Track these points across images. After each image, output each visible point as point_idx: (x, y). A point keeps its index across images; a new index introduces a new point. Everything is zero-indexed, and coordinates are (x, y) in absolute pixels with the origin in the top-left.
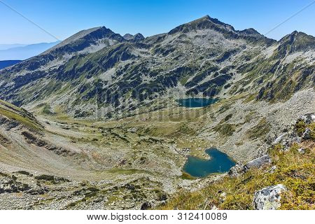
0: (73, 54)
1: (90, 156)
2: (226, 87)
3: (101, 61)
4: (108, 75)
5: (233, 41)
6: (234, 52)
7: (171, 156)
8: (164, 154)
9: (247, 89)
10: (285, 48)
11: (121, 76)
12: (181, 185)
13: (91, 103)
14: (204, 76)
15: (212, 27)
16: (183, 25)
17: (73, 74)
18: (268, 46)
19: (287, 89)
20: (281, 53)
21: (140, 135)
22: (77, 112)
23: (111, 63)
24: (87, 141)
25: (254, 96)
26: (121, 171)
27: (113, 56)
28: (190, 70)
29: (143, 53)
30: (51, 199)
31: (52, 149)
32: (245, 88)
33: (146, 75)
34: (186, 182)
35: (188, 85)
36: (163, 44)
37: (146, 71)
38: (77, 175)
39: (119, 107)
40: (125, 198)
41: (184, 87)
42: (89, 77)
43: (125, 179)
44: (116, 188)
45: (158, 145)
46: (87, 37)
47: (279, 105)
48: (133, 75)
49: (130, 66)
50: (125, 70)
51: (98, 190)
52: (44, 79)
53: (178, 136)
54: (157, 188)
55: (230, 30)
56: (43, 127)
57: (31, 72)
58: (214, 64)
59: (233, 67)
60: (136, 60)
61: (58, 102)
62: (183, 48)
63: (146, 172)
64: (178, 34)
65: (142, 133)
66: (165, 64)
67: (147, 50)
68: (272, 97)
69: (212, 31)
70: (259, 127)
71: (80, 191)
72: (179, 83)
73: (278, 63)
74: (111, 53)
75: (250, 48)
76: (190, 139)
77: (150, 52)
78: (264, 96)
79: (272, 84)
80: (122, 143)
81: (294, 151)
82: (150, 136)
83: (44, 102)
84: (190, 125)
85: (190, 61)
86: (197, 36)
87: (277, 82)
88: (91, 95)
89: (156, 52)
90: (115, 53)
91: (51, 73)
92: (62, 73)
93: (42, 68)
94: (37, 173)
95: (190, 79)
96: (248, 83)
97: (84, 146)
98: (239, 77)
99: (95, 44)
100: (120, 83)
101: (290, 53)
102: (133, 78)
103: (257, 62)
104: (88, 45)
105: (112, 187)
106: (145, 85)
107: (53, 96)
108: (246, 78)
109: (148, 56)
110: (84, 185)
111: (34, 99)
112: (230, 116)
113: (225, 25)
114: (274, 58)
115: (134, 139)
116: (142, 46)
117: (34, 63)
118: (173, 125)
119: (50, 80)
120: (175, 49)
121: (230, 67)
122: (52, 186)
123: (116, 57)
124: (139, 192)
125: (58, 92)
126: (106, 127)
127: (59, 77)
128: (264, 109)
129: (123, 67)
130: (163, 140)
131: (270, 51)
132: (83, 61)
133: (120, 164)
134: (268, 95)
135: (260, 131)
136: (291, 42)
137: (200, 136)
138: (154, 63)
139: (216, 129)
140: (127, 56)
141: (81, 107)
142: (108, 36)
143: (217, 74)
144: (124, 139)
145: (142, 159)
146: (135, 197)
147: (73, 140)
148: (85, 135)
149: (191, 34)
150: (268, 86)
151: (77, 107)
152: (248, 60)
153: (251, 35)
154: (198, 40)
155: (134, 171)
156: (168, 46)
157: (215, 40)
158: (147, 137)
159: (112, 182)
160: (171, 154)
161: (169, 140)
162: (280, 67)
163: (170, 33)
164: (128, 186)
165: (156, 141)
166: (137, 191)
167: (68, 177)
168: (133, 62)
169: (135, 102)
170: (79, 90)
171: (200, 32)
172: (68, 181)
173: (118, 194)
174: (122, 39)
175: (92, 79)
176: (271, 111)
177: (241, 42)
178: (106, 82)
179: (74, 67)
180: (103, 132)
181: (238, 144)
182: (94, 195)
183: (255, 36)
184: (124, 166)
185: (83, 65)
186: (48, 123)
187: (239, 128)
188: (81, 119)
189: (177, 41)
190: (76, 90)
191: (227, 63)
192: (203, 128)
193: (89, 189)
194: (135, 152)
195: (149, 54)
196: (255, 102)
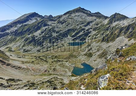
0: (21, 25)
1: (31, 69)
2: (89, 37)
3: (34, 27)
4: (37, 34)
5: (91, 18)
6: (91, 22)
7: (66, 67)
8: (63, 66)
9: (97, 37)
10: (112, 20)
11: (44, 34)
12: (71, 79)
13: (30, 46)
14: (79, 32)
15: (82, 12)
16: (70, 11)
17: (22, 33)
18: (105, 19)
19: (113, 37)
20: (111, 22)
21: (52, 59)
22: (24, 50)
23: (39, 28)
24: (29, 63)
25: (100, 40)
26: (45, 75)
27: (39, 25)
28: (73, 30)
29: (53, 23)
30: (14, 89)
31: (13, 67)
32: (96, 37)
33: (54, 33)
34: (73, 78)
35: (73, 36)
36: (61, 19)
37: (54, 31)
38: (25, 78)
39: (43, 47)
40: (47, 86)
41: (71, 37)
42: (29, 35)
43: (47, 78)
44: (43, 82)
45: (61, 63)
46: (27, 17)
47: (111, 44)
49: (47, 29)
50: (45, 31)
51: (35, 84)
52: (9, 36)
53: (69, 58)
54: (61, 81)
55: (89, 13)
56: (9, 57)
57: (2, 33)
58: (83, 27)
59: (91, 28)
61: (15, 46)
62: (70, 21)
63: (56, 75)
64: (68, 15)
65: (54, 58)
66: (62, 28)
67: (54, 22)
68: (108, 40)
69: (82, 14)
70: (103, 53)
71: (27, 85)
72: (69, 36)
73: (109, 26)
74: (38, 24)
75: (98, 20)
76: (74, 59)
78: (104, 40)
79: (107, 35)
80: (45, 63)
81: (116, 61)
82: (57, 59)
83: (9, 46)
84: (74, 54)
85: (73, 26)
86: (76, 16)
87: (109, 34)
88: (30, 42)
89: (58, 23)
90: (40, 24)
91: (11, 33)
92: (17, 33)
93: (7, 31)
94: (7, 78)
95: (73, 34)
96: (98, 35)
97: (28, 65)
98: (94, 33)
99: (31, 20)
100: (43, 37)
101: (114, 22)
102: (49, 34)
103: (101, 26)
104: (28, 21)
105: (41, 82)
106: (54, 37)
107: (13, 43)
108: (97, 33)
109: (55, 25)
110: (29, 82)
111: (4, 45)
112: (91, 49)
113: (87, 11)
114: (108, 24)
115: (50, 61)
116: (52, 20)
117: (3, 29)
118: (67, 54)
119: (11, 36)
120: (66, 22)
121: (90, 28)
122: (14, 83)
123: (41, 25)
125: (15, 41)
126: (38, 56)
127: (15, 35)
128: (105, 45)
130: (63, 61)
131: (106, 22)
133: (44, 72)
134: (106, 40)
135: (103, 55)
136: (114, 17)
137: (78, 58)
138: (58, 27)
139: (85, 55)
140: (45, 25)
141: (26, 48)
142: (37, 16)
143: (85, 31)
144: (46, 61)
145: (54, 69)
146: (51, 86)
147: (23, 62)
148: (28, 60)
149: (73, 15)
150: (106, 36)
151: (24, 48)
152: (97, 25)
153: (98, 15)
154: (76, 17)
155: (51, 74)
156: (63, 20)
158: (56, 60)
159: (41, 80)
160: (66, 66)
161: (65, 60)
162: (110, 28)
163: (64, 15)
164: (48, 81)
165: (60, 61)
166: (52, 83)
167: (21, 79)
168: (49, 27)
169: (49, 45)
170: (25, 40)
171: (77, 14)
172: (21, 81)
173: (44, 85)
174: (43, 17)
175: (31, 35)
176: (107, 46)
177: (94, 18)
178: (37, 37)
179: (22, 30)
180: (36, 58)
181: (95, 61)
182: (33, 86)
183: (100, 15)
184: (46, 73)
185: (26, 29)
186: (11, 55)
187: (95, 54)
188: (26, 53)
189: (67, 18)
190: (23, 40)
191: (89, 27)
192: (80, 55)
193: (31, 84)
194: (51, 66)
195: (55, 24)
196: (101, 43)
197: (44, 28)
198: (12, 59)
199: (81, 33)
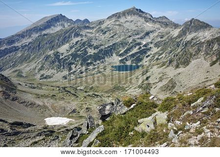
0: (39, 34)
1: (50, 108)
2: (147, 57)
3: (59, 39)
4: (64, 49)
5: (151, 25)
6: (152, 32)
11: (73, 50)
13: (52, 69)
14: (132, 48)
15: (138, 14)
16: (117, 13)
17: (39, 48)
18: (175, 28)
21: (86, 92)
24: (47, 97)
25: (166, 63)
26: (72, 117)
27: (67, 35)
29: (89, 33)
30: (21, 139)
31: (22, 103)
32: (160, 57)
33: (91, 49)
35: (121, 55)
36: (103, 26)
37: (90, 46)
39: (72, 71)
41: (118, 57)
43: (75, 123)
44: (67, 130)
45: (99, 99)
46: (49, 22)
47: (181, 69)
48: (82, 48)
49: (79, 42)
50: (76, 45)
51: (55, 132)
52: (18, 52)
53: (113, 92)
55: (149, 17)
56: (16, 87)
57: (8, 47)
58: (139, 41)
60: (84, 38)
61: (28, 69)
62: (117, 29)
64: (113, 20)
65: (88, 90)
66: (104, 40)
67: (91, 31)
70: (168, 85)
71: (42, 132)
72: (114, 55)
73: (181, 40)
74: (65, 33)
76: (121, 94)
77: (93, 32)
79: (177, 55)
80: (73, 98)
82: (93, 92)
83: (17, 68)
84: (122, 84)
85: (122, 38)
86: (126, 21)
87: (180, 54)
89: (98, 32)
90: (68, 33)
91: (23, 47)
92: (30, 47)
93: (16, 44)
95: (122, 51)
96: (162, 54)
97: (46, 100)
98: (155, 50)
99: (54, 26)
100: (72, 55)
101: (190, 33)
102: (82, 51)
104: (50, 27)
106: (90, 55)
107: (24, 64)
108: (161, 50)
109: (92, 35)
110: (46, 128)
111: (11, 66)
112: (149, 77)
113: (146, 14)
116: (88, 27)
117: (10, 41)
118: (109, 84)
119: (22, 53)
120: (110, 30)
121: (149, 42)
123: (69, 35)
125: (28, 61)
126: (63, 86)
128: (171, 72)
129: (75, 43)
130: (102, 95)
133: (71, 113)
137: (128, 91)
138: (97, 40)
139: (140, 87)
140: (77, 35)
141: (45, 72)
142: (63, 21)
143: (140, 48)
144: (75, 95)
145: (87, 109)
147: (38, 96)
148: (46, 92)
149: (122, 20)
150: (174, 56)
151: (42, 72)
152: (162, 38)
153: (164, 21)
154: (128, 24)
155: (81, 117)
156: (107, 28)
157: (139, 24)
158: (91, 93)
161: (107, 95)
162: (183, 43)
163: (108, 19)
165: (97, 95)
167: (35, 124)
168: (82, 40)
169: (83, 68)
171: (129, 18)
172: (34, 126)
174: (74, 23)
175: (53, 52)
176: (176, 73)
178: (62, 54)
179: (40, 43)
180: (59, 90)
182: (51, 135)
183: (166, 21)
184: (74, 114)
186: (19, 84)
187: (155, 86)
188: (45, 80)
189: (113, 25)
190: (41, 59)
191: (147, 40)
192: (131, 86)
193: (48, 131)
194: (82, 104)
195: (93, 33)
196: (165, 68)
197: (75, 40)
198: (21, 91)
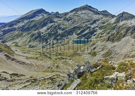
0: (28, 21)
1: (34, 65)
2: (94, 35)
3: (41, 24)
4: (43, 30)
5: (97, 16)
6: (98, 20)
7: (70, 65)
8: (67, 64)
9: (103, 36)
10: (119, 19)
11: (49, 30)
13: (36, 42)
14: (85, 30)
15: (89, 9)
16: (76, 9)
17: (28, 29)
18: (112, 18)
19: (119, 37)
20: (118, 21)
21: (56, 56)
22: (30, 46)
23: (45, 25)
24: (33, 58)
25: (106, 39)
26: (48, 71)
27: (46, 21)
28: (79, 28)
30: (16, 84)
31: (18, 62)
32: (102, 36)
33: (60, 30)
35: (78, 34)
36: (67, 17)
37: (60, 28)
38: (28, 73)
39: (48, 44)
40: (48, 83)
41: (76, 35)
42: (35, 31)
43: (50, 75)
44: (45, 79)
45: (64, 60)
46: (35, 13)
47: (116, 43)
48: (54, 30)
49: (53, 26)
50: (51, 27)
51: (37, 80)
52: (16, 31)
53: (73, 56)
55: (96, 11)
56: (14, 52)
57: (10, 28)
58: (89, 25)
59: (97, 27)
60: (56, 23)
61: (21, 41)
62: (76, 18)
63: (59, 72)
64: (74, 12)
65: (58, 55)
66: (68, 25)
67: (60, 19)
68: (113, 40)
69: (89, 11)
70: (107, 53)
71: (29, 80)
72: (74, 34)
73: (116, 25)
75: (105, 19)
76: (78, 58)
78: (110, 39)
79: (113, 34)
80: (49, 59)
82: (61, 56)
83: (15, 41)
84: (78, 52)
85: (79, 24)
86: (82, 13)
87: (115, 34)
88: (36, 38)
89: (64, 20)
91: (19, 28)
92: (23, 28)
93: (15, 27)
94: (11, 72)
95: (79, 32)
96: (103, 34)
97: (32, 60)
98: (100, 31)
99: (38, 16)
100: (48, 33)
101: (122, 21)
103: (108, 25)
104: (35, 17)
105: (43, 79)
106: (60, 34)
107: (20, 39)
108: (103, 32)
110: (31, 78)
111: (11, 40)
112: (95, 48)
113: (94, 9)
114: (115, 23)
115: (54, 57)
116: (58, 17)
117: (11, 24)
118: (71, 51)
119: (18, 32)
120: (72, 19)
122: (17, 78)
124: (55, 81)
125: (22, 37)
127: (22, 30)
128: (110, 45)
129: (50, 26)
130: (66, 58)
131: (113, 20)
132: (33, 24)
133: (47, 69)
135: (108, 55)
136: (122, 16)
137: (82, 56)
138: (63, 25)
139: (89, 54)
140: (51, 22)
141: (32, 44)
142: (43, 13)
143: (90, 30)
145: (57, 66)
146: (53, 83)
147: (27, 58)
148: (33, 56)
149: (79, 13)
150: (111, 35)
151: (30, 44)
152: (104, 24)
153: (105, 13)
154: (83, 15)
155: (53, 71)
156: (69, 17)
157: (90, 15)
158: (59, 57)
159: (44, 76)
161: (69, 58)
162: (117, 27)
163: (70, 12)
164: (50, 78)
165: (63, 58)
167: (24, 74)
168: (54, 24)
169: (55, 42)
170: (31, 36)
171: (84, 12)
172: (25, 76)
173: (46, 82)
174: (50, 14)
175: (37, 31)
176: (112, 46)
177: (101, 16)
178: (43, 33)
179: (29, 26)
180: (40, 54)
182: (35, 82)
183: (107, 13)
184: (49, 69)
185: (32, 25)
186: (16, 51)
187: (99, 53)
188: (32, 48)
189: (73, 15)
190: (29, 36)
191: (95, 25)
192: (84, 53)
193: (33, 79)
194: (54, 63)
195: (61, 21)
196: (106, 42)
197: (50, 25)
198: (17, 54)
199: (87, 32)
